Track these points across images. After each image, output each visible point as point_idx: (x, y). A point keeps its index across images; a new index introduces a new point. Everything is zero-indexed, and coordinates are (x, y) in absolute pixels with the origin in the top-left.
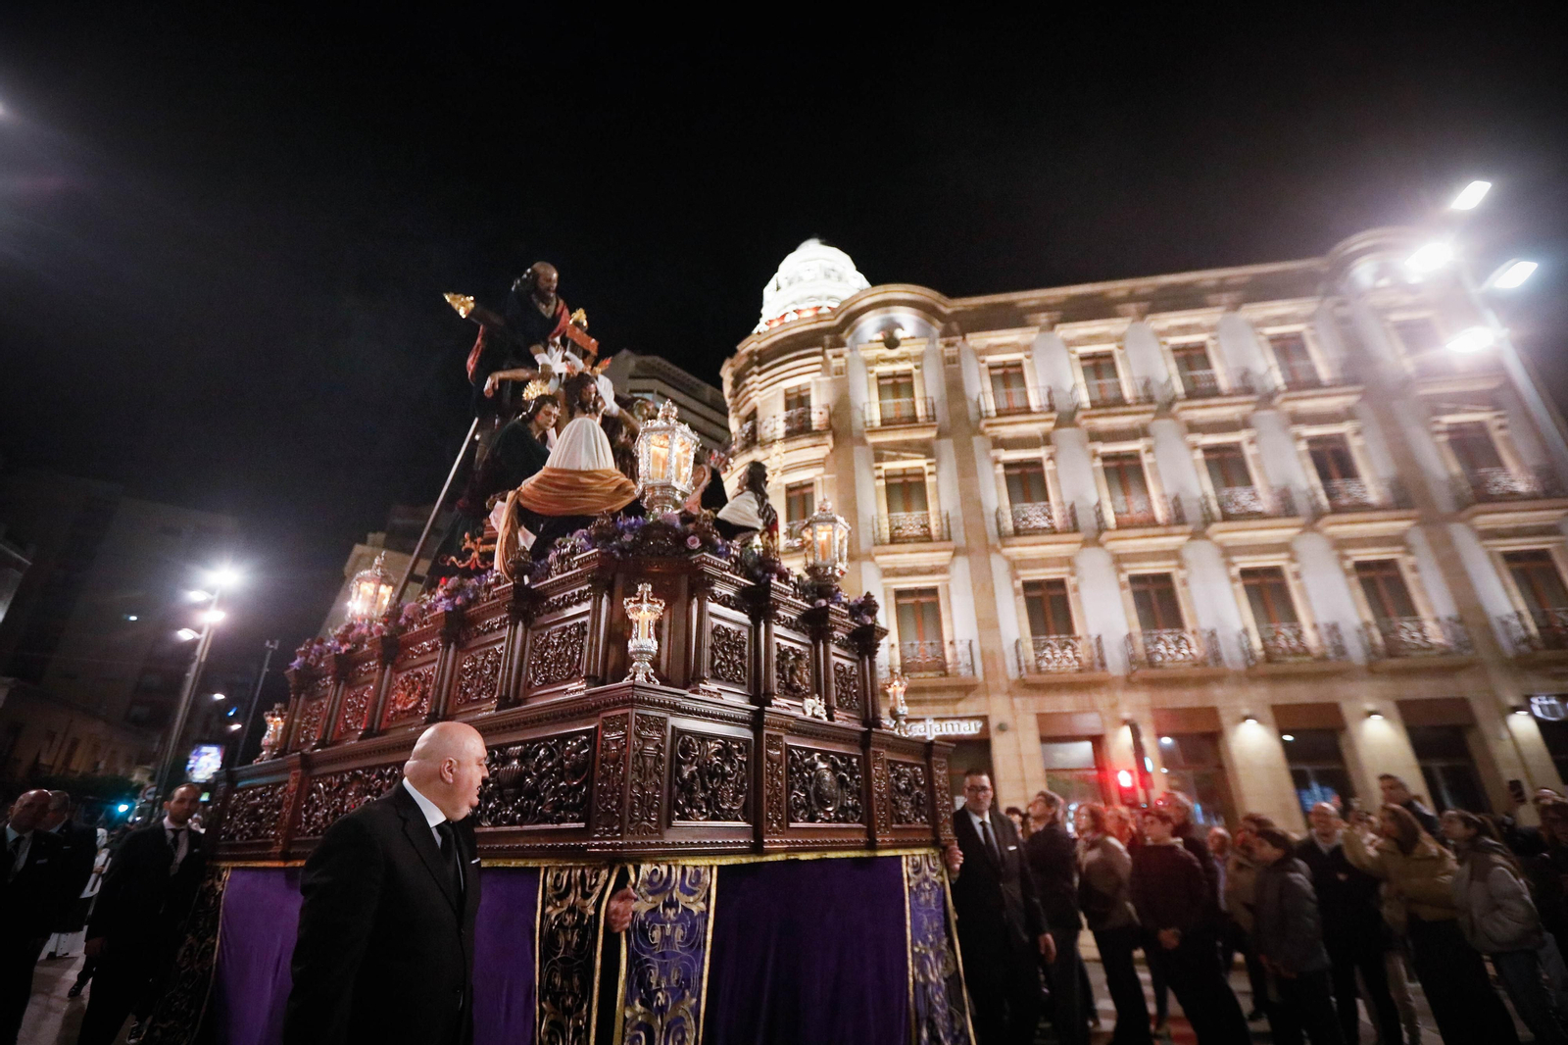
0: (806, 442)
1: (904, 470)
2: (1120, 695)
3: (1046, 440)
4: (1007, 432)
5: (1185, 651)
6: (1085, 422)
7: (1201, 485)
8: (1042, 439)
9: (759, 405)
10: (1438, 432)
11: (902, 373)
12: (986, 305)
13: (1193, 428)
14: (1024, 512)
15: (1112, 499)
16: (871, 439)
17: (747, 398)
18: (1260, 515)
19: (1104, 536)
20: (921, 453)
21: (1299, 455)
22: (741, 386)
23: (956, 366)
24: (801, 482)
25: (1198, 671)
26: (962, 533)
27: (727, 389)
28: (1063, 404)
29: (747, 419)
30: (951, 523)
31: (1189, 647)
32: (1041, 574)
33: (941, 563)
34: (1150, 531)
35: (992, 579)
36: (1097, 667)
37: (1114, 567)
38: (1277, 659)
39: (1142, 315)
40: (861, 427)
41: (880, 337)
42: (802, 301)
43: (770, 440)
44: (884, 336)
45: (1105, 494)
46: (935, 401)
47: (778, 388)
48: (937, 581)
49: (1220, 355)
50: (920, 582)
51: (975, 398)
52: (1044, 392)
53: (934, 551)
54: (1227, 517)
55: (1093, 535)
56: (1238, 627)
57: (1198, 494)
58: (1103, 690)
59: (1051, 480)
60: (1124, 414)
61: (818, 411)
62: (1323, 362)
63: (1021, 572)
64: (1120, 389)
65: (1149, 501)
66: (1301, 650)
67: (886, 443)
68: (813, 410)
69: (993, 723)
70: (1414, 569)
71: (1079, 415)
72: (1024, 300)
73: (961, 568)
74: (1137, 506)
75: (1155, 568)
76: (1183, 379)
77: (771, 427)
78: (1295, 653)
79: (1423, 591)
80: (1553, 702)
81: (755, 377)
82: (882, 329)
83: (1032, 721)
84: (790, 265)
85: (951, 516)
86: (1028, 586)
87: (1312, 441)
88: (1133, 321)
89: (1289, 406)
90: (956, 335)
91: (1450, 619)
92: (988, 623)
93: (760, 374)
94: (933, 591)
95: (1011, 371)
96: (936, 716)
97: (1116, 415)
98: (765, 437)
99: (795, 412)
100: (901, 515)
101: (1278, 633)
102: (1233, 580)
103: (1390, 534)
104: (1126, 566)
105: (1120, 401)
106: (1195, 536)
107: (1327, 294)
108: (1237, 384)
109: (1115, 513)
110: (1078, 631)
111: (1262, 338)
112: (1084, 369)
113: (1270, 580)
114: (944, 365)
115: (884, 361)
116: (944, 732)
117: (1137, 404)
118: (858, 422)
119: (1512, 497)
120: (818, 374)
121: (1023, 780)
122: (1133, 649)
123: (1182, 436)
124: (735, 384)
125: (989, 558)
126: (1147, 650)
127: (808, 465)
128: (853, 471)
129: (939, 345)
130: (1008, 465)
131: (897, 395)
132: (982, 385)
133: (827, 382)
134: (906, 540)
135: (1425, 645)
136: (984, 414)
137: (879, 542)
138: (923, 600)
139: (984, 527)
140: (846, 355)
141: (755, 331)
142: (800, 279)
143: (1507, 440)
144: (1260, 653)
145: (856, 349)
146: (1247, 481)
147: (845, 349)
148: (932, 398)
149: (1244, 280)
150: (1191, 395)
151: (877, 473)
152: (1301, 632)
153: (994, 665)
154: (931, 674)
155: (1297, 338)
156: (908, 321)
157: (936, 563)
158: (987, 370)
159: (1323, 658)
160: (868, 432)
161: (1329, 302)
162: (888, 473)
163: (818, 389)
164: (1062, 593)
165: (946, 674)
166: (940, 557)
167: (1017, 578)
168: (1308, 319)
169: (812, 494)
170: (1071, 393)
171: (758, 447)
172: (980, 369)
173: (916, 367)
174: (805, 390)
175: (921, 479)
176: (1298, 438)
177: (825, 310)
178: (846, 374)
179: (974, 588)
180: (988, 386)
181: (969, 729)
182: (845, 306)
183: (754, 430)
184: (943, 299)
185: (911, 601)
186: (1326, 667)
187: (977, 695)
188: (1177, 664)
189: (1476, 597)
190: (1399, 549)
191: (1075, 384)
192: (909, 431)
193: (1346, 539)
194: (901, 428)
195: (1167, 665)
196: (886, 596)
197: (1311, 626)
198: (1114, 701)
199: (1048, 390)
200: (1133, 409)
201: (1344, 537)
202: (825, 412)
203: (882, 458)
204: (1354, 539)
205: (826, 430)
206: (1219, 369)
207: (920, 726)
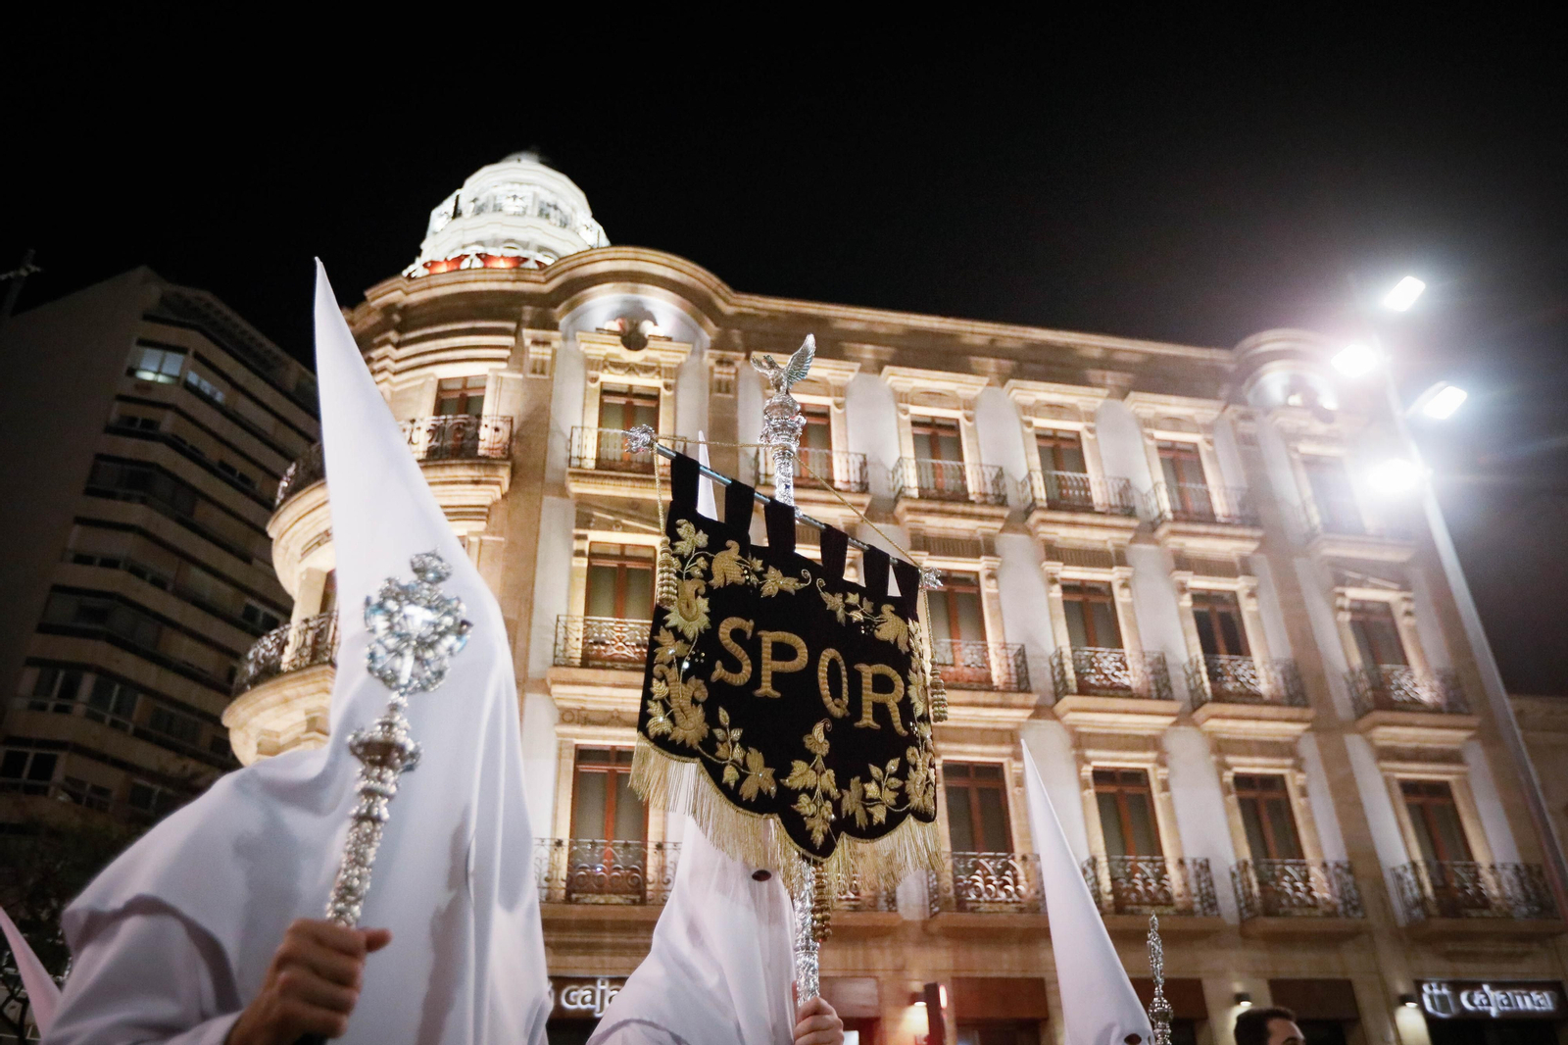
0: (463, 473)
1: (623, 546)
2: (910, 952)
5: (1010, 888)
6: (908, 517)
7: (1056, 636)
10: (1342, 609)
11: (644, 391)
12: (787, 313)
13: (1053, 552)
15: (933, 641)
16: (576, 488)
18: (1126, 692)
21: (1181, 613)
23: (730, 396)
25: (1025, 920)
28: (881, 486)
31: (1016, 883)
34: (981, 697)
36: (882, 903)
38: (1129, 907)
39: (1003, 379)
40: (562, 463)
41: (615, 326)
42: (495, 243)
44: (621, 325)
47: (432, 375)
49: (1098, 458)
50: (621, 739)
52: (857, 461)
54: (1084, 690)
57: (1051, 650)
58: (887, 943)
60: (964, 516)
61: (492, 425)
62: (1220, 490)
64: (963, 478)
65: (985, 649)
66: (1161, 896)
67: (600, 498)
68: (484, 421)
70: (1304, 791)
71: (902, 505)
72: (844, 319)
74: (967, 654)
75: (982, 754)
76: (1046, 479)
78: (1153, 901)
79: (1311, 825)
80: (1445, 991)
81: (389, 349)
82: (621, 316)
84: (485, 182)
87: (1199, 597)
88: (989, 385)
89: (1175, 542)
90: (735, 349)
91: (1337, 865)
93: (398, 346)
95: (814, 421)
97: (952, 514)
99: (451, 419)
100: (609, 620)
101: (1135, 869)
102: (1084, 785)
103: (1280, 739)
104: (940, 745)
105: (962, 496)
106: (1040, 711)
107: (1232, 400)
108: (1115, 500)
111: (1150, 443)
112: (916, 439)
113: (1129, 790)
114: (711, 391)
115: (617, 366)
117: (984, 503)
118: (557, 456)
119: (1414, 706)
120: (503, 365)
122: (938, 880)
123: (1038, 562)
126: (956, 881)
127: (460, 513)
128: (537, 536)
129: (708, 359)
131: (629, 424)
133: (514, 379)
134: (609, 664)
135: (1309, 900)
136: (762, 479)
137: (561, 662)
140: (555, 344)
141: (405, 273)
142: (498, 209)
143: (1413, 630)
144: (1109, 896)
145: (574, 338)
146: (1117, 643)
147: (554, 334)
148: (684, 439)
149: (1136, 358)
151: (577, 545)
152: (1164, 870)
154: (616, 899)
155: (1193, 451)
156: (664, 312)
159: (1188, 911)
160: (572, 474)
161: (1233, 411)
162: (596, 550)
163: (498, 389)
165: (643, 901)
168: (1208, 428)
170: (895, 471)
173: (667, 387)
174: (474, 389)
175: (649, 567)
176: (1182, 589)
177: (531, 264)
178: (551, 375)
182: (565, 266)
184: (725, 289)
185: (603, 769)
186: (1190, 924)
188: (996, 907)
189: (1370, 838)
190: (1289, 762)
191: (901, 458)
192: (637, 484)
193: (1227, 741)
194: (625, 479)
195: (985, 907)
196: (560, 757)
197: (1176, 861)
198: (899, 961)
199: (861, 459)
200: (977, 510)
201: (1226, 736)
202: (505, 429)
203: (589, 522)
204: (1238, 742)
205: (501, 459)
206: (1093, 474)
207: (584, 992)
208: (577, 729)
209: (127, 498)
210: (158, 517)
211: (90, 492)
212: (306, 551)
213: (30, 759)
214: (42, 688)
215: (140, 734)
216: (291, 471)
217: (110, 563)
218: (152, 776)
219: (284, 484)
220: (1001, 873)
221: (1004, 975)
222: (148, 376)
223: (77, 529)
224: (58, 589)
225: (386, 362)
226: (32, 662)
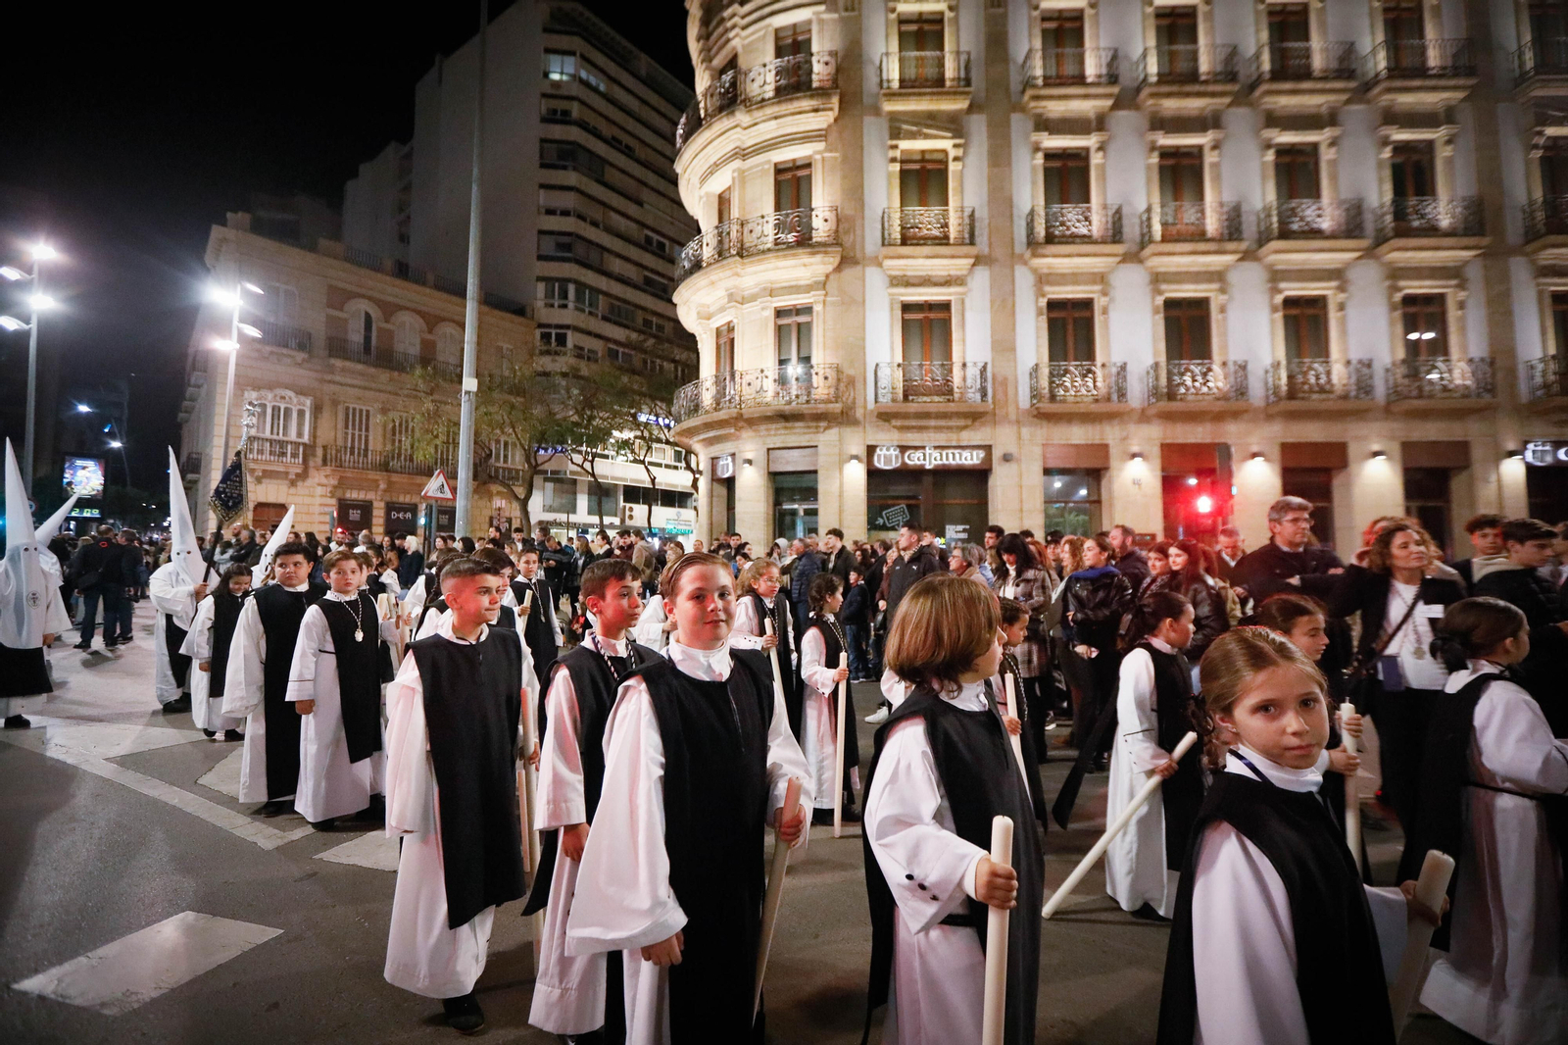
0: (806, 104)
1: (923, 152)
2: (1132, 428)
3: (1100, 123)
4: (1055, 109)
5: (1210, 385)
6: (1151, 102)
7: (1264, 194)
8: (1094, 124)
9: (740, 50)
10: (1536, 147)
11: (931, 17)
13: (1273, 120)
14: (1063, 216)
15: (1163, 206)
16: (889, 107)
17: (724, 39)
18: (1321, 235)
19: (1147, 251)
20: (947, 129)
21: (1380, 164)
22: (714, 23)
23: (1001, 10)
24: (794, 161)
25: (1220, 406)
26: (985, 239)
27: (693, 31)
28: (1127, 78)
29: (723, 71)
30: (977, 224)
31: (1215, 381)
32: (1067, 293)
33: (959, 273)
34: (1202, 246)
35: (1014, 295)
37: (1151, 287)
38: (1301, 395)
40: (874, 89)
43: (759, 99)
45: (1156, 199)
46: (972, 58)
47: (769, 25)
48: (950, 294)
49: (1323, 25)
50: (932, 294)
51: (1021, 59)
52: (1105, 57)
53: (953, 257)
54: (1285, 234)
55: (1134, 248)
56: (1267, 361)
57: (1259, 205)
58: (1116, 422)
59: (1097, 179)
60: (1199, 95)
61: (821, 60)
62: (1436, 43)
63: (1047, 289)
64: (1196, 60)
65: (1202, 212)
66: (1328, 387)
67: (905, 113)
68: (814, 60)
69: (997, 454)
70: (1462, 305)
71: (1145, 92)
73: (981, 279)
75: (1196, 291)
76: (1272, 52)
77: (759, 81)
78: (1322, 390)
79: (1463, 330)
80: (1548, 448)
83: (1038, 451)
85: (977, 215)
86: (1053, 305)
87: (1401, 148)
89: (1386, 100)
91: (1482, 360)
92: (1004, 345)
93: (742, 3)
94: (945, 307)
95: (1068, 25)
96: (937, 444)
97: (1188, 95)
98: (751, 95)
99: (789, 61)
100: (916, 211)
101: (1311, 368)
102: (1274, 309)
103: (1448, 264)
104: (1164, 287)
105: (1193, 76)
106: (1247, 256)
108: (1335, 65)
109: (1164, 224)
110: (1099, 359)
112: (1159, 30)
113: (1310, 311)
114: (986, 8)
116: (945, 462)
117: (1216, 82)
118: (871, 84)
120: (823, 7)
121: (1021, 510)
122: (1156, 380)
123: (1257, 133)
124: (706, 22)
125: (1013, 271)
126: (1170, 380)
127: (806, 137)
128: (862, 148)
130: (1050, 156)
131: (920, 47)
132: (1030, 41)
133: (834, 20)
134: (921, 242)
135: (1451, 387)
136: (1029, 83)
137: (887, 243)
138: (932, 315)
139: (1012, 233)
144: (1284, 388)
146: (1315, 194)
148: (969, 53)
150: (1278, 74)
151: (892, 154)
152: (1330, 368)
153: (1006, 394)
154: (936, 399)
157: (952, 273)
158: (1039, 22)
159: (1345, 397)
160: (885, 95)
162: (904, 157)
163: (821, 31)
164: (1087, 314)
165: (952, 400)
166: (959, 265)
167: (1043, 296)
169: (809, 177)
170: (1138, 62)
171: (742, 107)
172: (1030, 17)
173: (950, 8)
174: (803, 33)
175: (943, 167)
176: (1385, 142)
178: (860, 10)
179: (992, 302)
180: (1038, 43)
181: (971, 459)
183: (734, 84)
185: (920, 316)
186: (1350, 405)
187: (983, 424)
188: (1200, 398)
189: (1513, 339)
190: (1453, 282)
191: (1145, 50)
192: (935, 98)
193: (1401, 269)
194: (925, 94)
195: (1190, 398)
196: (892, 309)
197: (1343, 361)
198: (1125, 434)
199: (1110, 54)
200: (1211, 88)
201: (1401, 265)
202: (833, 61)
203: (899, 134)
204: (1410, 269)
205: (832, 88)
206: (1316, 43)
207: (919, 454)
208: (902, 290)
209: (565, 168)
210: (585, 179)
211: (543, 166)
212: (703, 180)
213: (553, 336)
214: (549, 294)
215: (605, 318)
216: (683, 120)
217: (565, 213)
218: (616, 342)
219: (680, 131)
220: (1205, 375)
221: (1199, 441)
222: (555, 77)
223: (542, 191)
224: (541, 232)
225: (736, 19)
226: (540, 279)
